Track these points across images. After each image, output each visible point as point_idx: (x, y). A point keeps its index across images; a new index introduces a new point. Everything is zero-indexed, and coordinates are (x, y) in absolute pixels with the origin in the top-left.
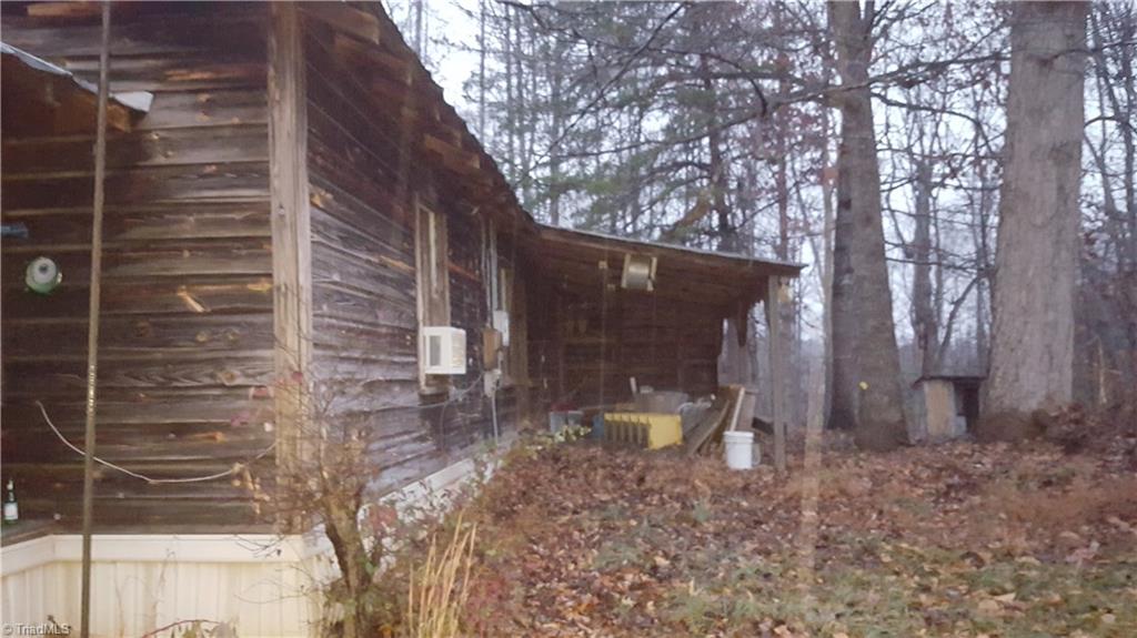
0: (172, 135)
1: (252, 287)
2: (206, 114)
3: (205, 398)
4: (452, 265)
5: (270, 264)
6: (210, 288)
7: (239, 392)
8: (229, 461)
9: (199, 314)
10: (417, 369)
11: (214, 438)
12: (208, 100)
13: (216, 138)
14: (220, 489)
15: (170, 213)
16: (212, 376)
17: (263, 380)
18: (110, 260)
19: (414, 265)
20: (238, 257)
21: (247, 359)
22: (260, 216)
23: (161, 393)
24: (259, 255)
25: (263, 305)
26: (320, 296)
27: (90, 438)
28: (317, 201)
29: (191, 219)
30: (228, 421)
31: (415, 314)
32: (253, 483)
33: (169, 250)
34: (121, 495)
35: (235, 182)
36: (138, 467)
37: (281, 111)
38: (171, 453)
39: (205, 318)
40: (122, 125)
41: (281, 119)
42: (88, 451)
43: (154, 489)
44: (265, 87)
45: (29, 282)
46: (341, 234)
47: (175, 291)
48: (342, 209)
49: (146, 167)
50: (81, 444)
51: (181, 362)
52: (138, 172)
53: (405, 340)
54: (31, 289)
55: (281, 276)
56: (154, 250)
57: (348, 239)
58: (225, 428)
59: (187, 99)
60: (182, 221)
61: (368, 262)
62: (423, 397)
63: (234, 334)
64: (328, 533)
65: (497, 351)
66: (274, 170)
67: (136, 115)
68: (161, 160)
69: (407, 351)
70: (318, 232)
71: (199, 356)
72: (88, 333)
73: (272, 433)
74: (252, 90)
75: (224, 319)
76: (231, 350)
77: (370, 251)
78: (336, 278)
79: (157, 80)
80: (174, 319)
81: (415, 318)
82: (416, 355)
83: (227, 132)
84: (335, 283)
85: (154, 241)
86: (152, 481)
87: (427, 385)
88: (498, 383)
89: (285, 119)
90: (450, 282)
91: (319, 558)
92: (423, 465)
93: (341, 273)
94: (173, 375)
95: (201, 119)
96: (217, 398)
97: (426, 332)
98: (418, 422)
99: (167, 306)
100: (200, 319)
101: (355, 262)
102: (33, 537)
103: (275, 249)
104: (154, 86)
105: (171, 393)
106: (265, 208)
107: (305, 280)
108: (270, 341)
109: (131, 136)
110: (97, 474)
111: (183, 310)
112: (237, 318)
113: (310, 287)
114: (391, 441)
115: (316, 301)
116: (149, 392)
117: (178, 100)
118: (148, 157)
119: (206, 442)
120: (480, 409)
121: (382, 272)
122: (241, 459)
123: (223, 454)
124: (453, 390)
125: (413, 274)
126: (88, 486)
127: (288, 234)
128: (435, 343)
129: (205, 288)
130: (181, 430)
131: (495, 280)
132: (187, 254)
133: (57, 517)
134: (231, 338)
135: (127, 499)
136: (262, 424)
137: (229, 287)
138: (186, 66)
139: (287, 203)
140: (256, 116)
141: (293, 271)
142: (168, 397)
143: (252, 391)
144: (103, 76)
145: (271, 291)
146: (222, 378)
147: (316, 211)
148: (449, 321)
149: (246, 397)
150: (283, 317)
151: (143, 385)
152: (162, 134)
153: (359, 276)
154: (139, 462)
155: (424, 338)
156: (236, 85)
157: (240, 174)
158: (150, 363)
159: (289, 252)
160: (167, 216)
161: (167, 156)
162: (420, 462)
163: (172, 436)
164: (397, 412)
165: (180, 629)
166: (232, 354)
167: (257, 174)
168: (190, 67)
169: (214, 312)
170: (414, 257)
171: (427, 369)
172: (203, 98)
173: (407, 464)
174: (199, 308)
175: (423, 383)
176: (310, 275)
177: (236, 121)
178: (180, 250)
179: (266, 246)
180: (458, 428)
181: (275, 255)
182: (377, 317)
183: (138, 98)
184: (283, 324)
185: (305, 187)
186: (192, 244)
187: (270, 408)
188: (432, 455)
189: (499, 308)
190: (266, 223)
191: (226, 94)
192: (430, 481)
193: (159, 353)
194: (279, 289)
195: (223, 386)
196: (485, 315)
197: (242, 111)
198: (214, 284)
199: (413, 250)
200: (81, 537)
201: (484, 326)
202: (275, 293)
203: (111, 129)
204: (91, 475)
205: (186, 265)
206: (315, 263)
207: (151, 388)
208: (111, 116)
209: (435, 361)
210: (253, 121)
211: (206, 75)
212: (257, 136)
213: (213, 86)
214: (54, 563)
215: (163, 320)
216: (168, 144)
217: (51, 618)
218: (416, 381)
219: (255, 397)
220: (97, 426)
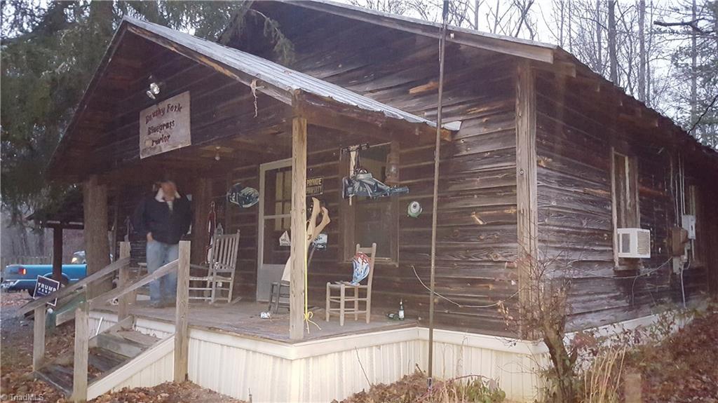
0: (469, 140)
1: (507, 211)
2: (485, 128)
3: (483, 266)
5: (516, 199)
6: (487, 213)
7: (498, 264)
8: (496, 299)
9: (481, 225)
10: (613, 254)
11: (488, 287)
12: (486, 121)
13: (491, 138)
15: (468, 177)
16: (487, 256)
17: (510, 259)
18: (442, 200)
19: (611, 191)
20: (500, 197)
21: (504, 247)
22: (511, 175)
23: (464, 264)
24: (511, 195)
25: (512, 220)
26: (543, 214)
27: (433, 283)
28: (542, 164)
29: (478, 179)
30: (494, 278)
31: (611, 220)
32: (505, 310)
33: (468, 195)
34: (446, 311)
35: (500, 160)
36: (454, 299)
37: (522, 121)
38: (468, 293)
39: (484, 228)
40: (448, 139)
41: (522, 124)
42: (432, 289)
43: (461, 310)
44: (514, 110)
45: (409, 212)
46: (557, 179)
47: (470, 215)
48: (558, 165)
49: (458, 157)
50: (429, 285)
51: (473, 249)
53: (604, 237)
54: (410, 216)
55: (521, 205)
56: (461, 195)
57: (562, 182)
58: (493, 282)
59: (477, 122)
60: (473, 181)
61: (576, 192)
62: (616, 272)
63: (497, 235)
64: (545, 341)
65: (684, 242)
66: (518, 152)
67: (454, 133)
68: (465, 153)
69: (606, 244)
70: (543, 180)
71: (481, 246)
72: (431, 235)
73: (516, 285)
74: (508, 113)
75: (493, 228)
76: (497, 243)
77: (576, 185)
78: (554, 203)
79: (462, 115)
80: (471, 228)
81: (611, 223)
82: (612, 246)
83: (496, 135)
84: (553, 207)
85: (461, 191)
86: (460, 306)
87: (620, 264)
88: (686, 265)
89: (524, 125)
90: (640, 199)
91: (544, 356)
92: (617, 314)
93: (557, 201)
94: (470, 255)
95: (483, 131)
96: (489, 267)
97: (619, 232)
98: (614, 287)
99: (466, 222)
100: (482, 228)
101: (567, 193)
102: (410, 327)
103: (518, 191)
104: (462, 118)
105: (469, 264)
106: (513, 171)
107: (534, 207)
108: (515, 239)
109: (451, 143)
110: (436, 300)
111: (473, 223)
112: (499, 227)
113: (536, 210)
114: (592, 297)
115: (540, 217)
116: (459, 263)
117: (473, 123)
118: (459, 152)
119: (485, 288)
120: (669, 282)
121: (586, 197)
122: (501, 299)
123: (492, 295)
124: (642, 268)
125: (610, 196)
126: (432, 304)
127: (524, 184)
128: (626, 239)
129: (484, 212)
130: (474, 282)
131: (682, 194)
132: (476, 196)
133: (420, 319)
134: (496, 237)
135: (449, 313)
136: (510, 281)
137: (495, 212)
138: (475, 106)
139: (525, 168)
140: (509, 126)
141: (528, 203)
142: (468, 266)
143: (506, 264)
144: (439, 116)
145: (516, 213)
146: (492, 257)
147: (542, 169)
148: (639, 224)
149: (503, 267)
150: (522, 226)
151: (455, 259)
152: (465, 140)
153: (569, 201)
155: (618, 236)
156: (501, 112)
157: (502, 156)
158: (460, 249)
159: (525, 193)
160: (467, 179)
161: (467, 151)
162: (615, 312)
163: (469, 284)
164: (597, 280)
165: (472, 379)
166: (497, 245)
167: (510, 154)
168: (478, 106)
169: (488, 225)
170: (611, 187)
171: (620, 254)
172: (484, 120)
173: (604, 312)
174: (481, 223)
175: (617, 264)
176: (536, 204)
177: (500, 129)
178: (473, 195)
179: (514, 191)
180: (647, 293)
181: (518, 195)
182: (582, 224)
183: (454, 125)
184: (522, 230)
185: (535, 158)
186: (478, 192)
187: (515, 273)
188: (624, 309)
189: (687, 213)
190: (516, 179)
191: (495, 116)
192: (623, 325)
193: (463, 245)
194: (520, 212)
195: (492, 261)
196: (673, 218)
197: (503, 124)
198: (489, 211)
199: (610, 182)
200: (428, 329)
201: (673, 226)
202: (518, 215)
203: (442, 140)
204: (434, 300)
205: (476, 202)
206: (540, 197)
207: (459, 261)
208: (441, 134)
209: (626, 249)
210: (508, 128)
211: (486, 109)
212: (510, 135)
213: (489, 114)
214: (419, 340)
215: (465, 229)
216: (468, 145)
217: (417, 365)
218: (612, 262)
219: (508, 267)
220: (435, 278)
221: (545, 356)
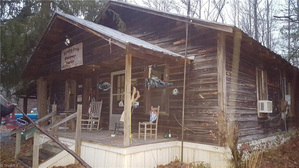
0: (198, 64)
1: (213, 93)
3: (204, 116)
4: (269, 84)
5: (217, 88)
6: (206, 94)
7: (210, 115)
8: (209, 129)
9: (203, 99)
10: (257, 111)
11: (206, 124)
13: (207, 63)
14: (207, 135)
16: (206, 112)
17: (215, 113)
18: (187, 88)
19: (256, 85)
20: (211, 87)
21: (213, 108)
22: (215, 78)
24: (215, 87)
25: (216, 97)
27: (183, 123)
28: (228, 74)
29: (202, 80)
30: (208, 121)
31: (256, 97)
32: (213, 134)
33: (197, 86)
35: (211, 72)
36: (192, 129)
38: (198, 127)
39: (204, 100)
40: (189, 63)
41: (220, 57)
42: (183, 125)
43: (195, 134)
44: (217, 52)
45: (173, 93)
46: (234, 80)
47: (198, 95)
48: (235, 74)
49: (194, 70)
50: (181, 124)
51: (200, 109)
52: (192, 71)
53: (253, 104)
54: (174, 95)
55: (220, 91)
56: (195, 86)
58: (208, 123)
59: (201, 56)
60: (200, 81)
61: (242, 85)
62: (258, 118)
63: (210, 103)
65: (286, 106)
66: (218, 69)
67: (192, 61)
68: (196, 69)
69: (254, 107)
70: (228, 81)
71: (203, 107)
72: (183, 103)
73: (218, 124)
74: (214, 53)
75: (208, 100)
76: (210, 106)
77: (242, 83)
79: (195, 53)
80: (199, 100)
81: (256, 98)
82: (257, 108)
83: (209, 62)
84: (233, 91)
86: (194, 132)
88: (287, 116)
89: (221, 57)
90: (268, 88)
92: (259, 136)
93: (234, 89)
94: (198, 111)
95: (204, 60)
96: (206, 116)
97: (260, 102)
98: (257, 125)
99: (197, 97)
101: (238, 86)
102: (173, 141)
104: (195, 55)
105: (198, 115)
106: (216, 76)
108: (217, 105)
109: (191, 65)
110: (184, 130)
111: (200, 98)
112: (210, 100)
113: (226, 93)
114: (249, 129)
115: (228, 96)
117: (199, 57)
118: (194, 68)
119: (204, 125)
120: (280, 123)
121: (246, 87)
122: (211, 129)
123: (208, 128)
124: (269, 117)
125: (256, 87)
126: (183, 131)
127: (221, 82)
128: (262, 104)
129: (204, 94)
130: (200, 122)
131: (285, 86)
132: (201, 87)
133: (178, 138)
134: (209, 104)
135: (190, 135)
136: (215, 122)
137: (209, 93)
138: (201, 50)
139: (221, 75)
140: (215, 58)
141: (222, 90)
142: (197, 115)
143: (213, 115)
144: (186, 54)
145: (217, 94)
146: (208, 112)
147: (228, 76)
148: (267, 98)
150: (220, 99)
151: (192, 113)
152: (196, 64)
153: (239, 89)
154: (192, 128)
155: (259, 104)
156: (211, 52)
157: (211, 70)
159: (221, 85)
160: (197, 80)
161: (197, 68)
162: (258, 135)
163: (198, 123)
164: (251, 122)
165: (199, 163)
166: (210, 107)
167: (215, 70)
169: (206, 99)
170: (256, 83)
171: (260, 111)
172: (204, 55)
173: (254, 135)
174: (203, 98)
175: (259, 115)
176: (226, 90)
177: (211, 59)
178: (200, 86)
179: (217, 85)
180: (271, 127)
181: (218, 86)
182: (244, 98)
183: (192, 57)
184: (220, 101)
185: (225, 71)
186: (202, 85)
187: (217, 119)
188: (262, 134)
189: (287, 94)
190: (217, 80)
191: (209, 54)
192: (261, 140)
193: (195, 107)
194: (219, 93)
195: (208, 114)
196: (282, 96)
197: (212, 57)
198: (206, 93)
199: (256, 81)
200: (181, 142)
201: (281, 100)
202: (218, 94)
203: (187, 64)
204: (183, 130)
205: (201, 89)
206: (227, 87)
207: (194, 114)
208: (187, 61)
209: (262, 109)
210: (214, 59)
211: (205, 51)
212: (215, 62)
213: (207, 53)
214: (177, 146)
215: (196, 100)
216: (198, 66)
217: (176, 157)
218: (257, 114)
220: (184, 120)
221: (230, 153)
